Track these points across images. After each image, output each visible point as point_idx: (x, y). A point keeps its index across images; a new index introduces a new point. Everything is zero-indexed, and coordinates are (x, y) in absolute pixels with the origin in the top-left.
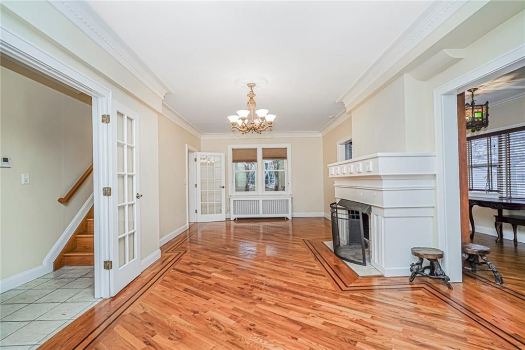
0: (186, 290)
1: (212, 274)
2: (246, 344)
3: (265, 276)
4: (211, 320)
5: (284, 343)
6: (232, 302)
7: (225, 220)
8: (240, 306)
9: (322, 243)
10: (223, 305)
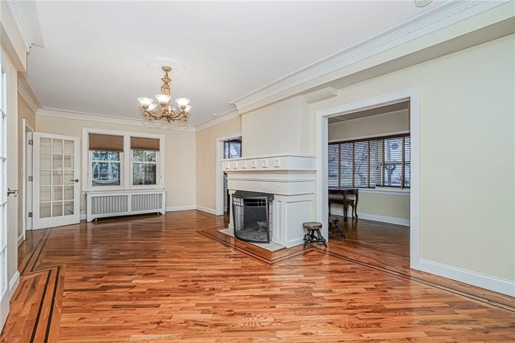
0: (115, 307)
1: (132, 282)
2: (241, 327)
3: (196, 269)
4: (185, 323)
5: (269, 313)
6: (189, 300)
7: (79, 222)
8: (201, 301)
9: (218, 232)
10: (182, 305)
